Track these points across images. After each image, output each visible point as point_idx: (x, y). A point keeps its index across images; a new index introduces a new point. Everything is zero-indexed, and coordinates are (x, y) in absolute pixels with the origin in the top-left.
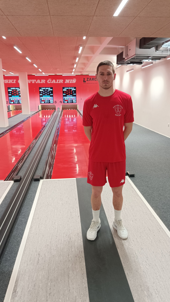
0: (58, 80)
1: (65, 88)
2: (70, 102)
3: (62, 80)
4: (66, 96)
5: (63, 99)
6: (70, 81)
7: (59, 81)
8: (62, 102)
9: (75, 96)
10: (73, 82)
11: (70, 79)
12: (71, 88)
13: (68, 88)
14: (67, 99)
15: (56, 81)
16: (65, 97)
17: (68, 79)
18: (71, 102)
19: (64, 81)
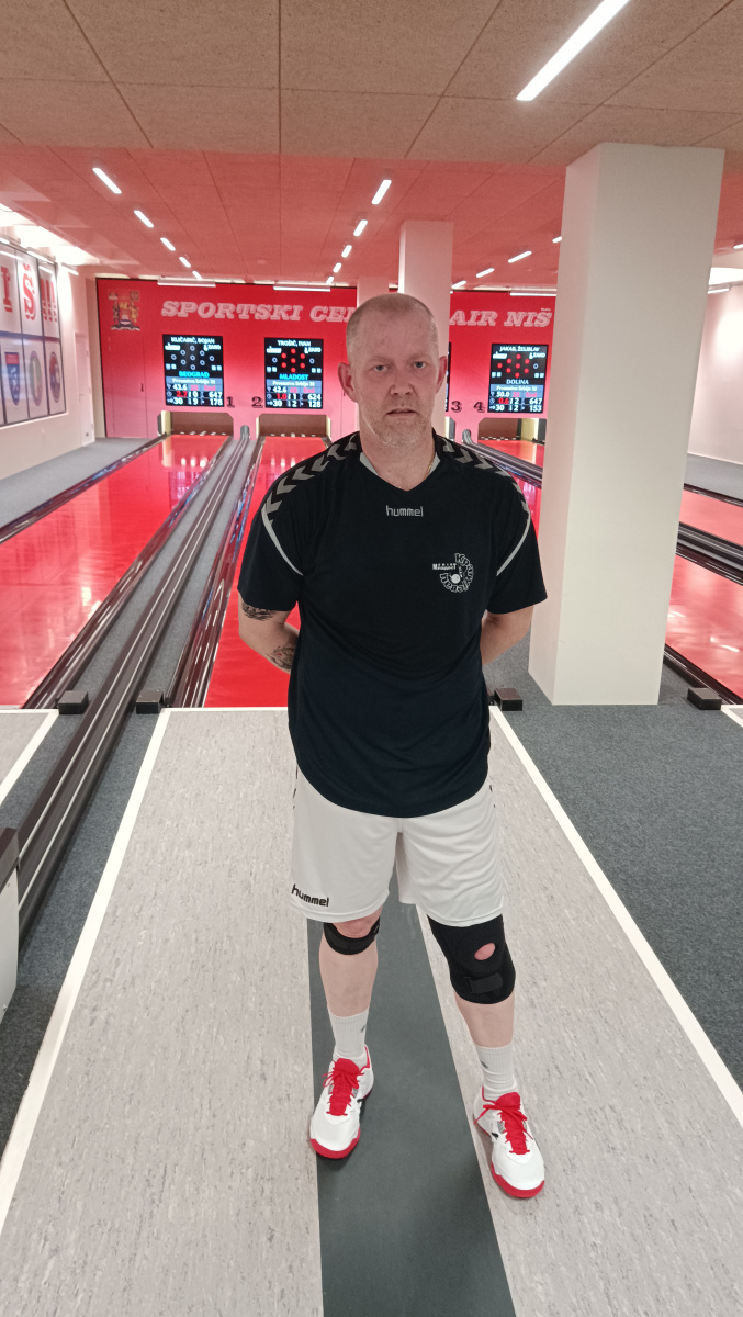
0: (474, 314)
1: (502, 349)
2: (516, 410)
3: (494, 314)
4: (505, 383)
5: (490, 394)
6: (525, 319)
7: (479, 318)
8: (485, 405)
9: (542, 382)
10: (537, 323)
11: (526, 311)
12: (529, 349)
13: (513, 349)
14: (508, 395)
15: (468, 317)
16: (499, 387)
17: (517, 311)
18: (519, 408)
19: (502, 318)
